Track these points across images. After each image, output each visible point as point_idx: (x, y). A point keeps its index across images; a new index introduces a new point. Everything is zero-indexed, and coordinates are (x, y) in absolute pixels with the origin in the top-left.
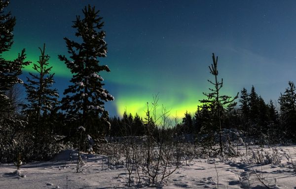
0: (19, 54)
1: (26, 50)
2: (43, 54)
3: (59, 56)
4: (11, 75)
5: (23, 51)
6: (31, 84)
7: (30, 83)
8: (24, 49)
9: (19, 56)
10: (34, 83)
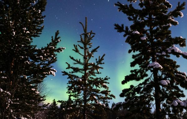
0: (52, 37)
1: (59, 32)
2: (85, 30)
3: (115, 25)
4: (44, 64)
5: (57, 34)
6: (72, 72)
7: (71, 70)
8: (58, 31)
9: (52, 40)
10: (76, 70)
